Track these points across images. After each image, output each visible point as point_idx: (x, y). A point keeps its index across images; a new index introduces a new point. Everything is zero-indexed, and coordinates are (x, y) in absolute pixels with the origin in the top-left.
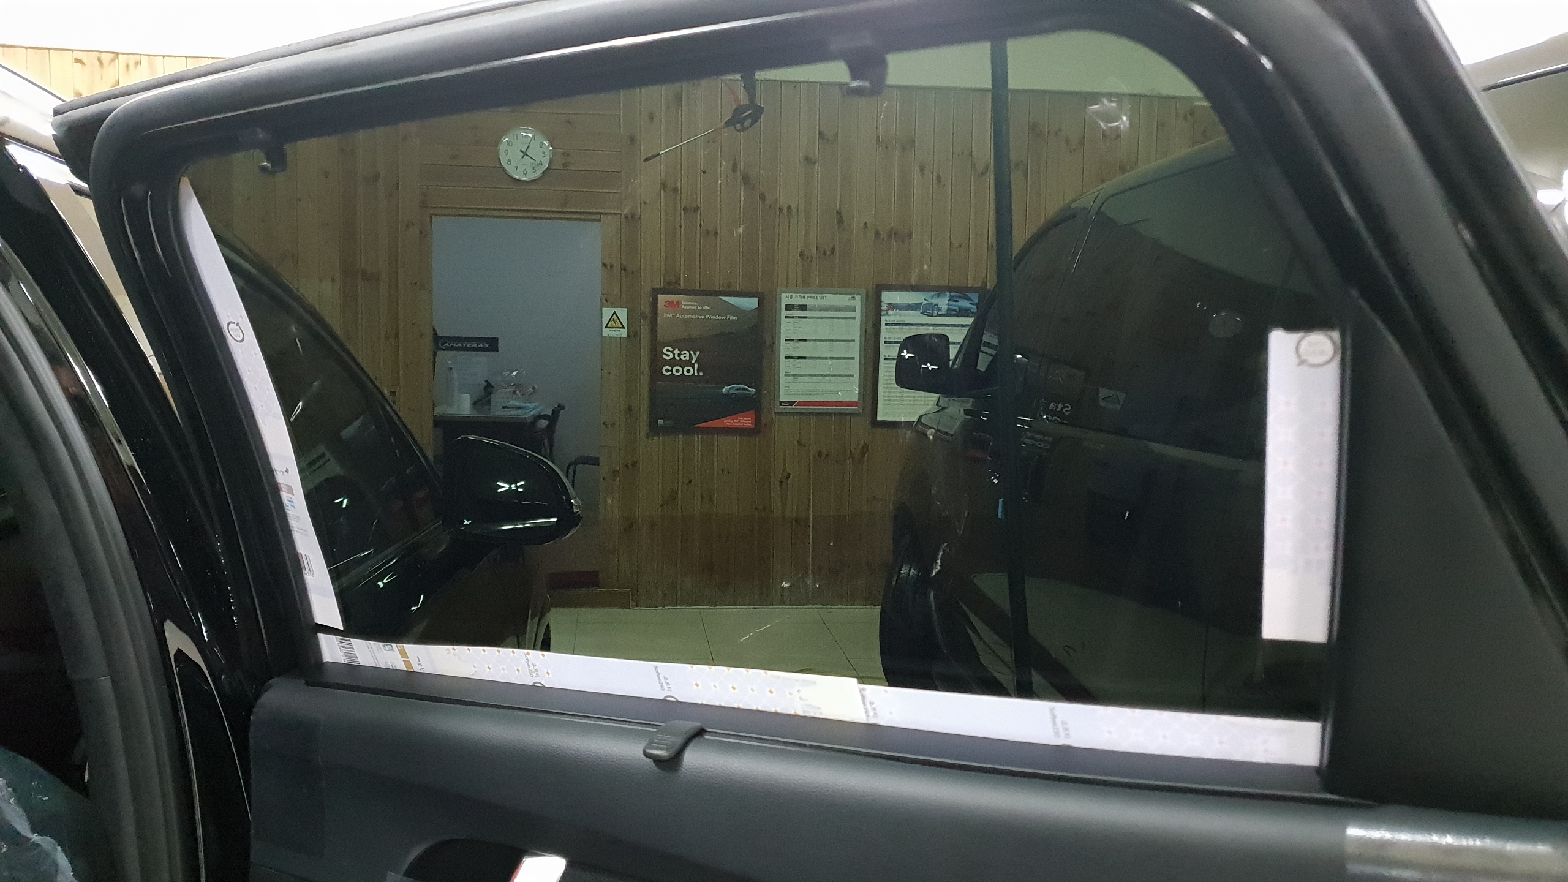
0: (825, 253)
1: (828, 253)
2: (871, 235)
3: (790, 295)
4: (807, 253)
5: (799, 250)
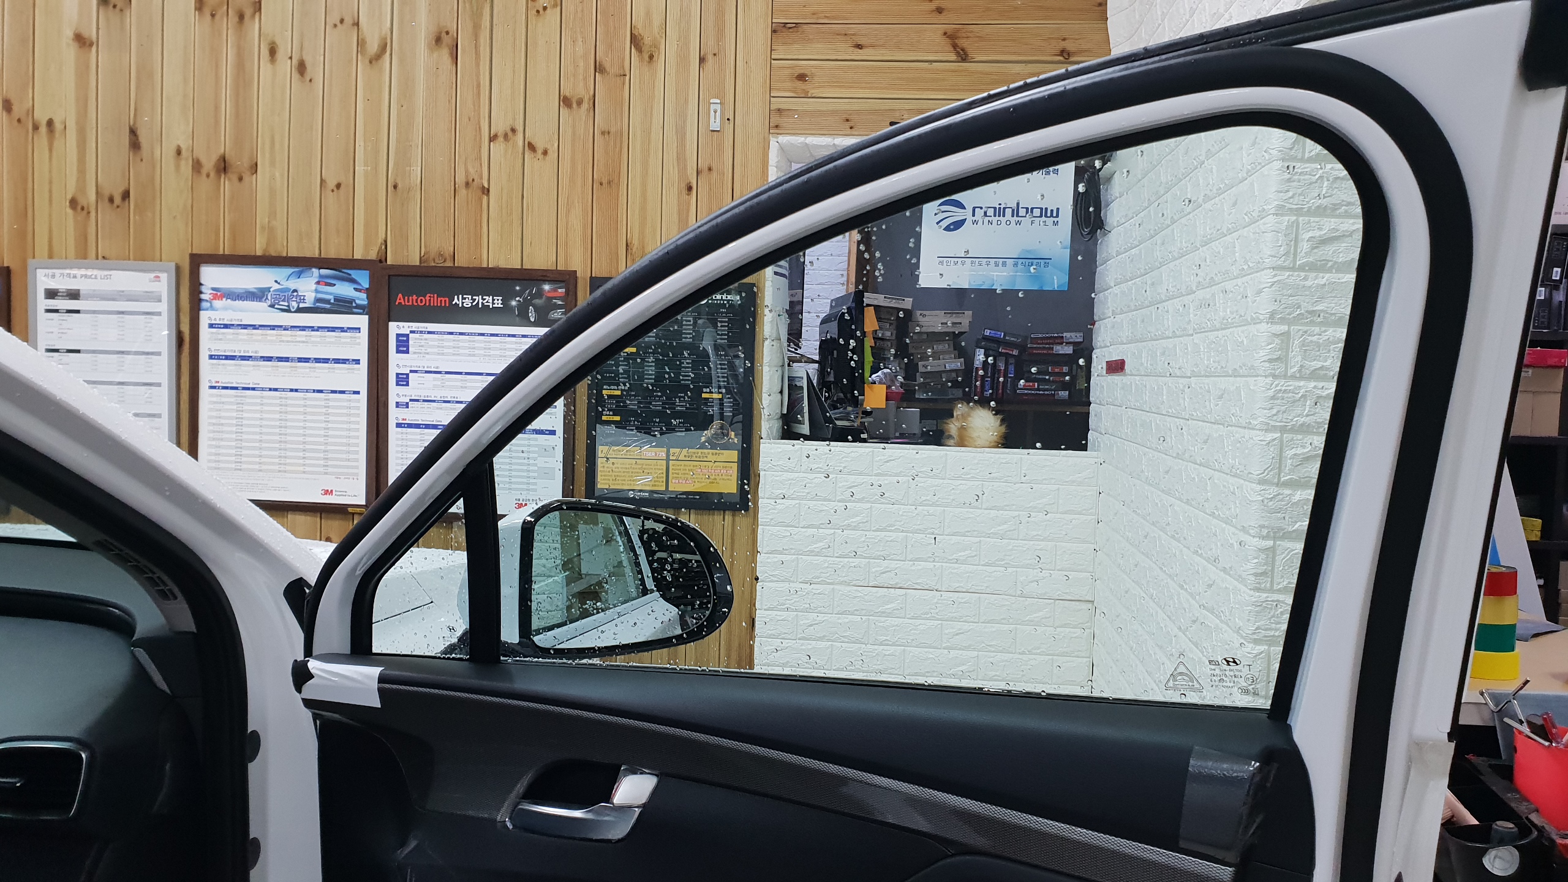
0: (111, 200)
1: (118, 200)
2: (186, 167)
3: (50, 272)
4: (82, 201)
5: (69, 197)
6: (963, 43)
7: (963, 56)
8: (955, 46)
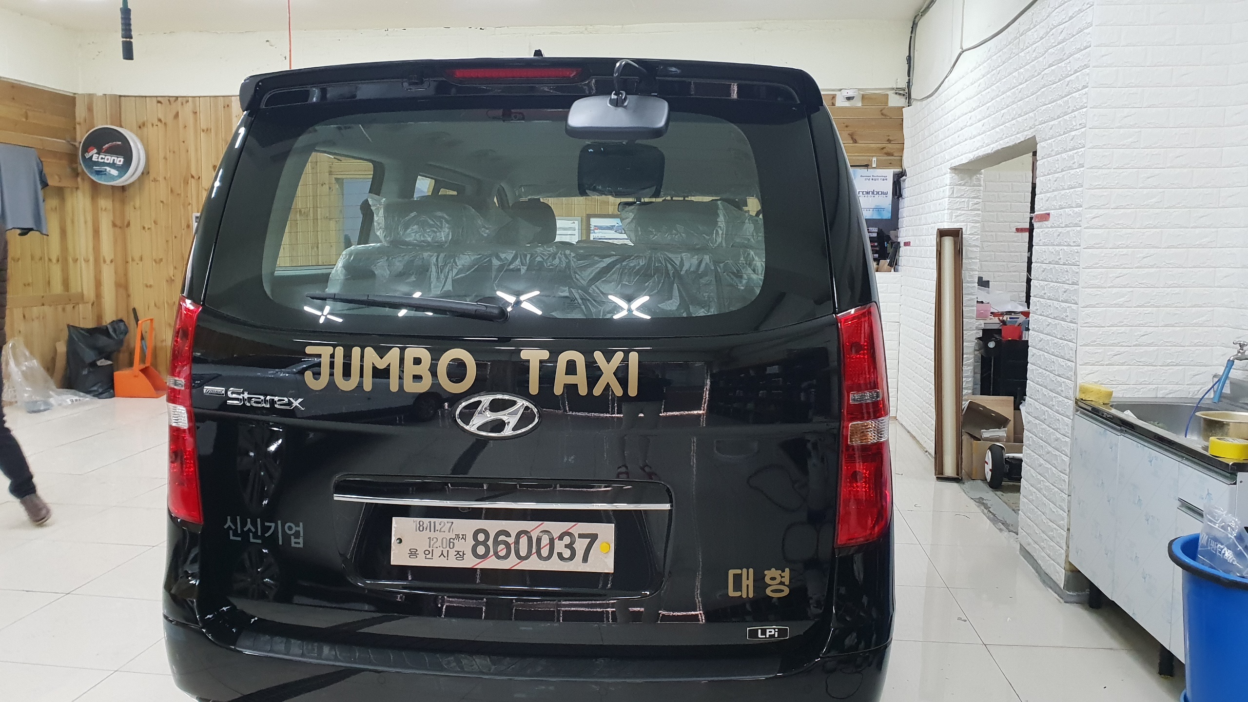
6: (855, 137)
7: (855, 142)
8: (852, 138)
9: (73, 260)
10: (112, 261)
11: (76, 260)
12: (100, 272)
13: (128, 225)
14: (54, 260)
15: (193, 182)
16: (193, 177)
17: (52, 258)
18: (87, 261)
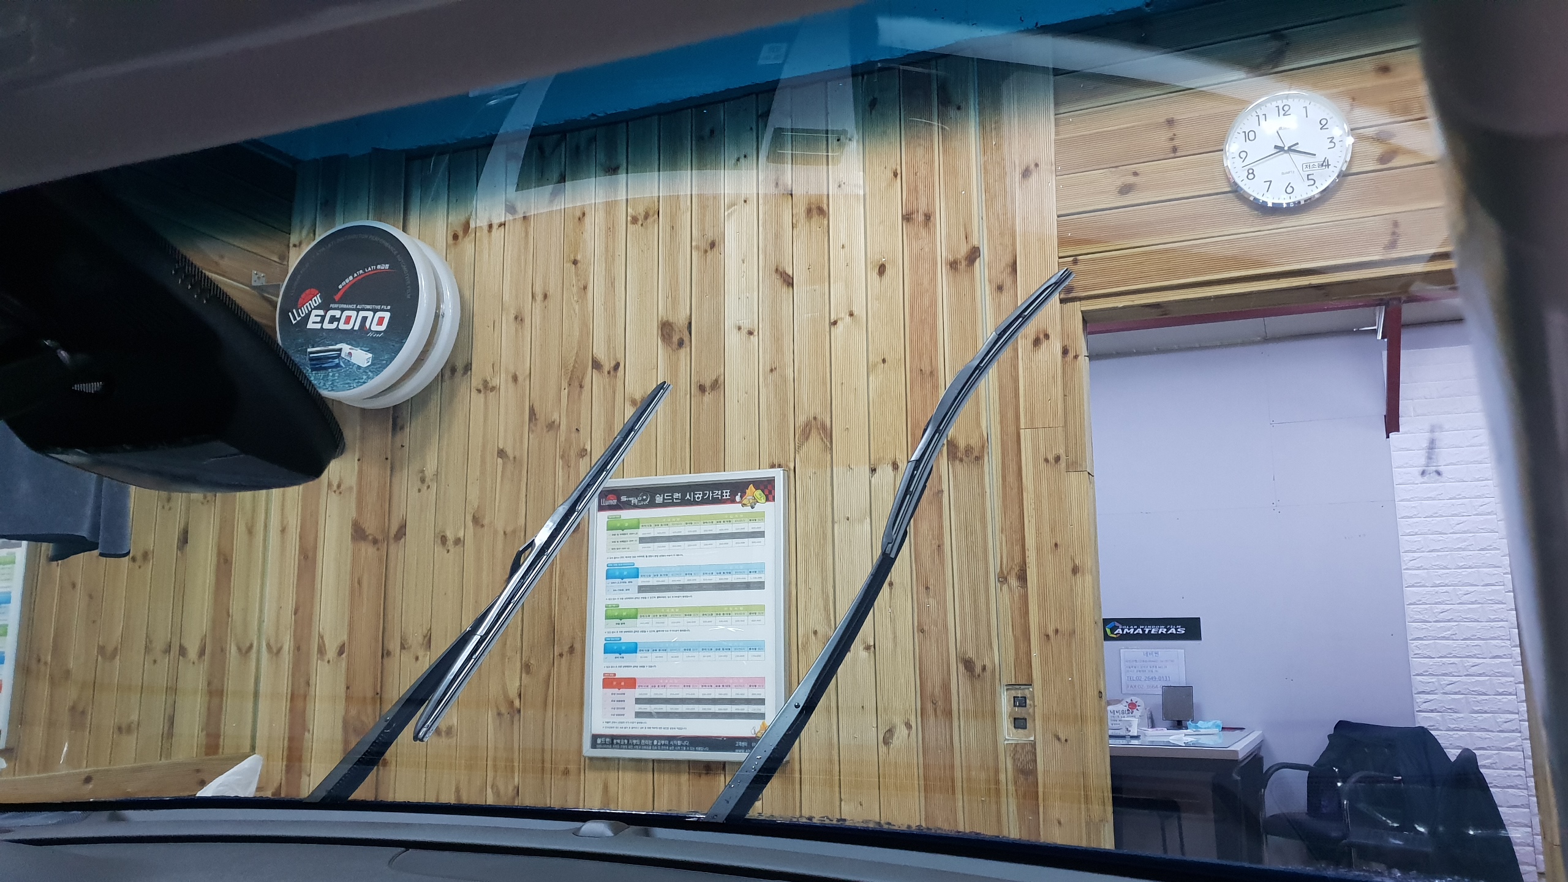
9: (239, 649)
10: (341, 652)
11: (245, 652)
12: (308, 684)
13: (401, 532)
14: (193, 652)
15: (596, 382)
16: (597, 365)
17: (186, 644)
18: (275, 652)
